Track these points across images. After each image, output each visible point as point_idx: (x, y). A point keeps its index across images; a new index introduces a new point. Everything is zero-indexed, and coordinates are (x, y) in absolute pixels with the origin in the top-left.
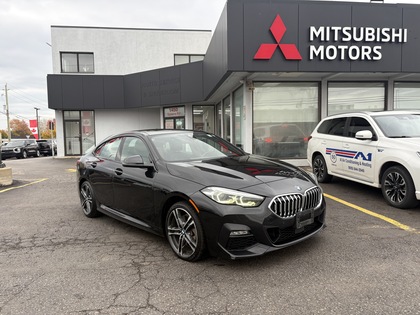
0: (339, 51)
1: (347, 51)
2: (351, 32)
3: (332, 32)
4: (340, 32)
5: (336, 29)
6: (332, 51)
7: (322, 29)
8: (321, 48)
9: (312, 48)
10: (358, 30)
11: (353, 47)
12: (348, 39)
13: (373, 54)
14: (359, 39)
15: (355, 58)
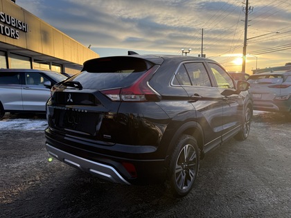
2: (4, 16)
10: (8, 16)
11: (6, 27)
12: (4, 21)
13: (16, 35)
14: (9, 23)
15: (9, 35)
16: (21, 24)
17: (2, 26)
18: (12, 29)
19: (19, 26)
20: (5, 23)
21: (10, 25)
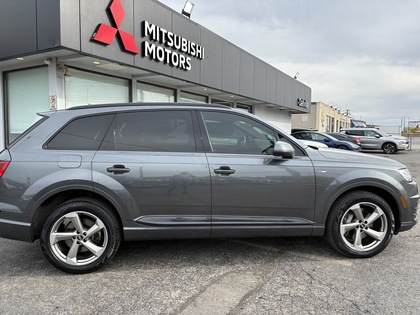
0: (166, 53)
1: (170, 55)
2: (173, 38)
3: (161, 33)
4: (166, 34)
5: (164, 31)
6: (160, 51)
7: (153, 27)
8: (153, 46)
9: (147, 45)
10: (177, 38)
11: (174, 53)
12: (171, 44)
13: (186, 64)
14: (178, 47)
15: (176, 64)
16: (195, 47)
17: (169, 52)
18: (181, 56)
19: (191, 50)
20: (174, 48)
21: (180, 50)
